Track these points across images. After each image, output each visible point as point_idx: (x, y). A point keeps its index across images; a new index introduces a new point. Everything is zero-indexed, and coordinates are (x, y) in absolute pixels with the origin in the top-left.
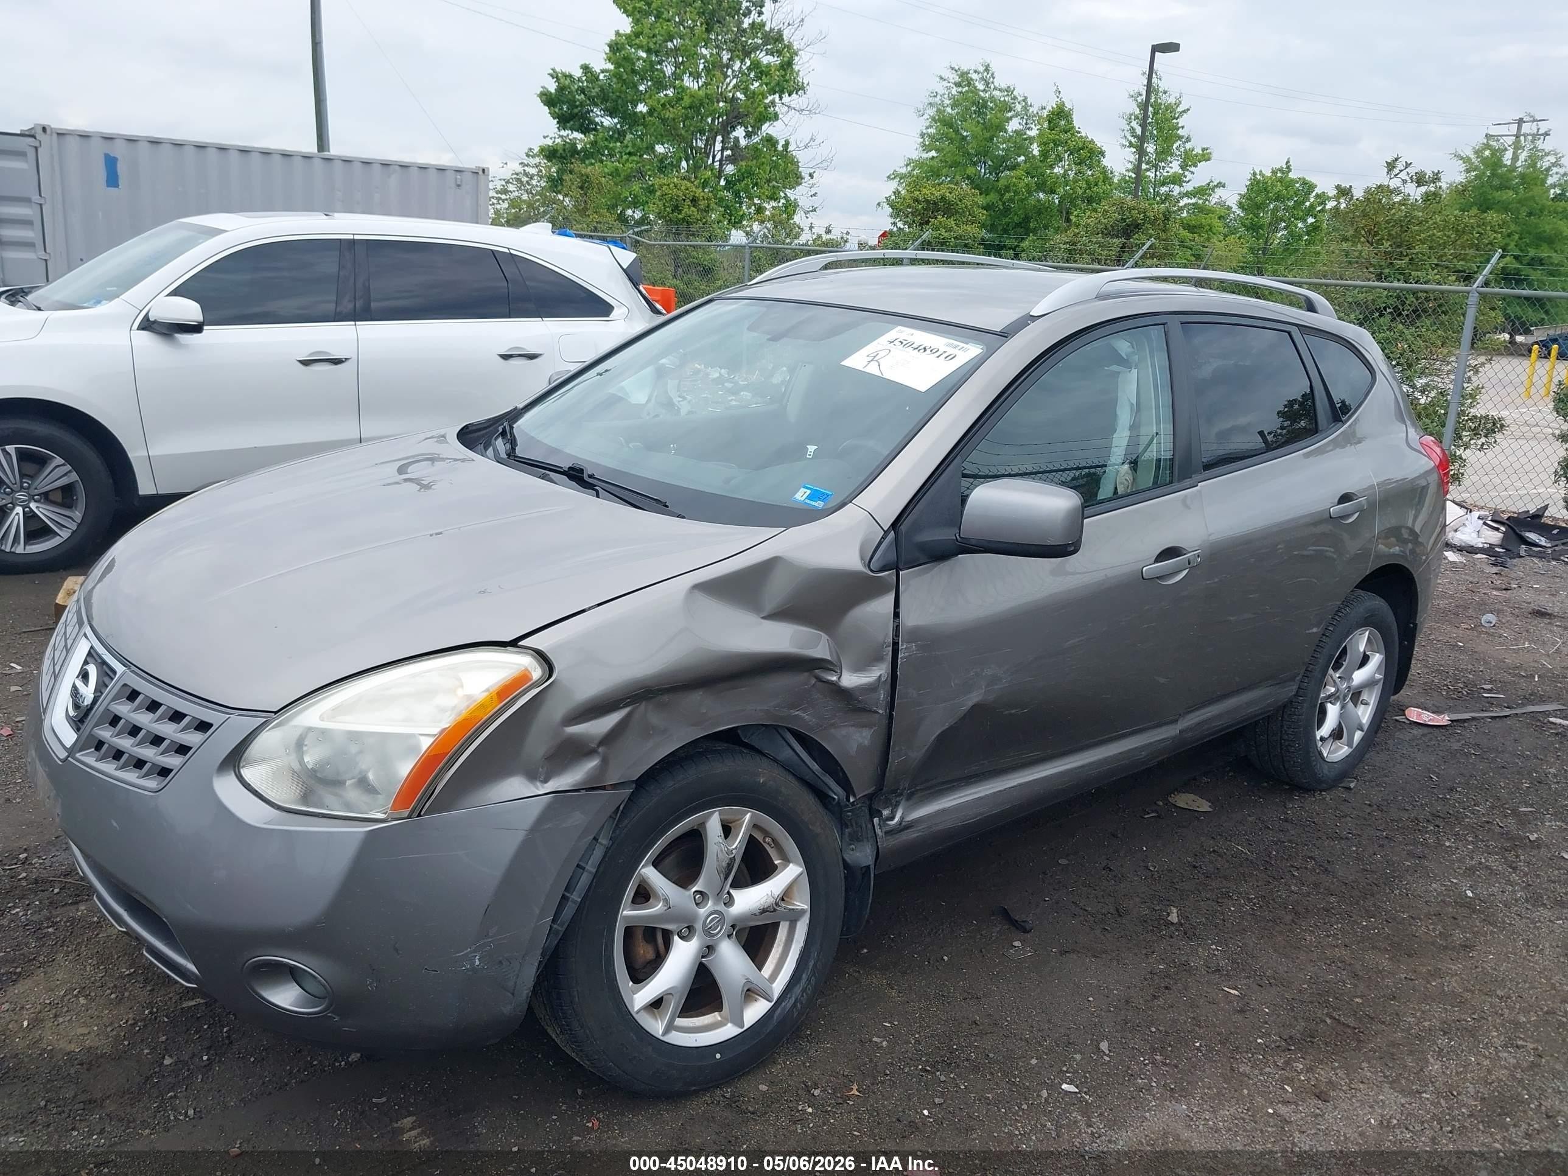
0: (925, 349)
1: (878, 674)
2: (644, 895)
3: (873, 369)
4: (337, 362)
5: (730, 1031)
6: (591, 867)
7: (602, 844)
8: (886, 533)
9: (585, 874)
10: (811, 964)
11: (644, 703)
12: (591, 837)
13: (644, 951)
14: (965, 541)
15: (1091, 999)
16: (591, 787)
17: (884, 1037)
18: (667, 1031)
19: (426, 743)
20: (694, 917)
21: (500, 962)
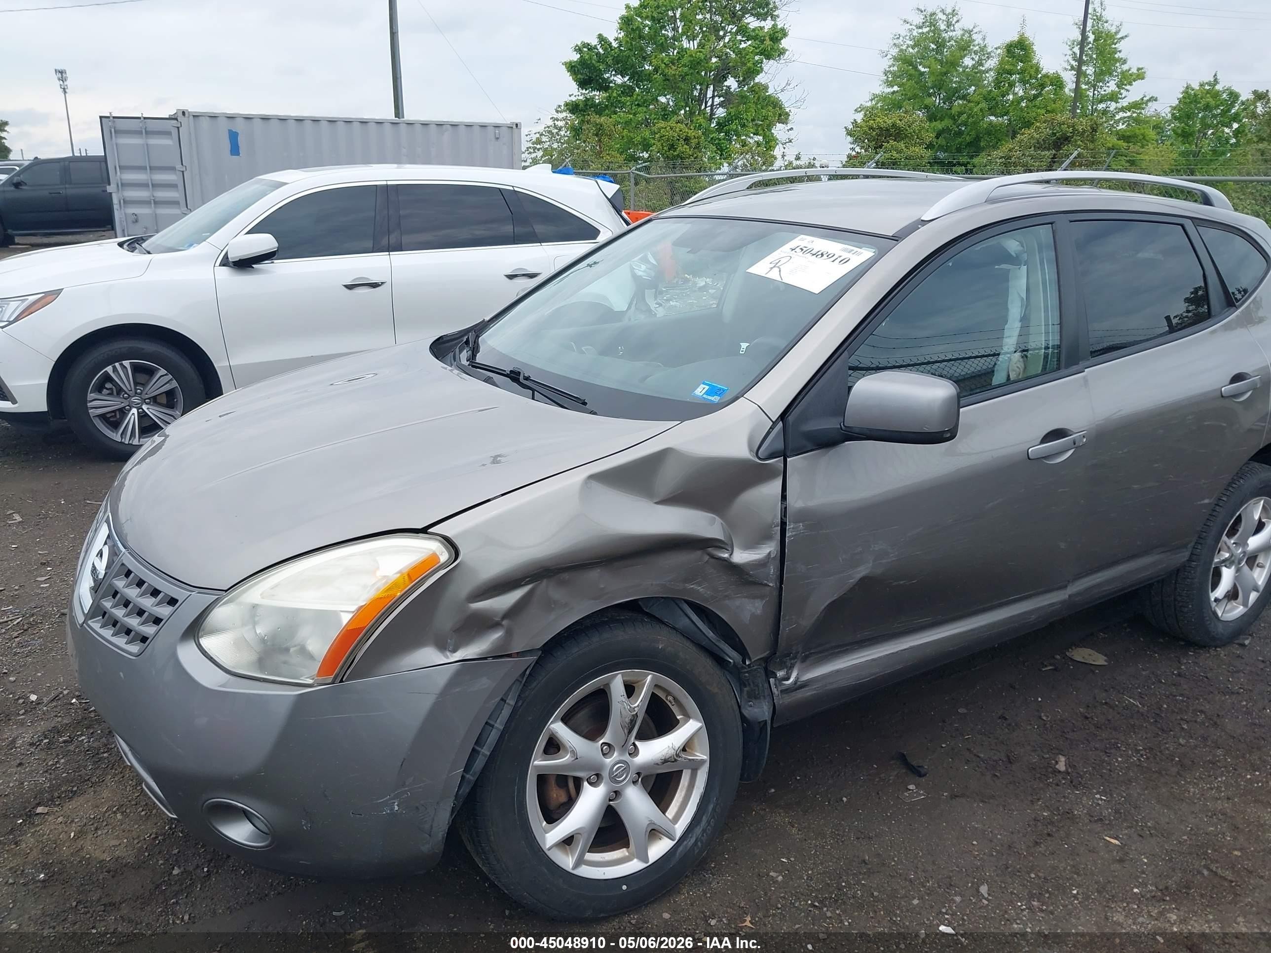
0: (822, 255)
1: (768, 551)
2: (554, 746)
3: (774, 275)
4: (375, 285)
5: (635, 866)
6: (499, 725)
7: (509, 704)
8: (775, 424)
9: (494, 731)
10: (711, 807)
11: (545, 581)
12: (499, 698)
13: (557, 795)
14: (848, 429)
15: (975, 843)
16: (497, 655)
17: (780, 872)
18: (577, 865)
19: (346, 618)
20: (601, 766)
21: (417, 808)
